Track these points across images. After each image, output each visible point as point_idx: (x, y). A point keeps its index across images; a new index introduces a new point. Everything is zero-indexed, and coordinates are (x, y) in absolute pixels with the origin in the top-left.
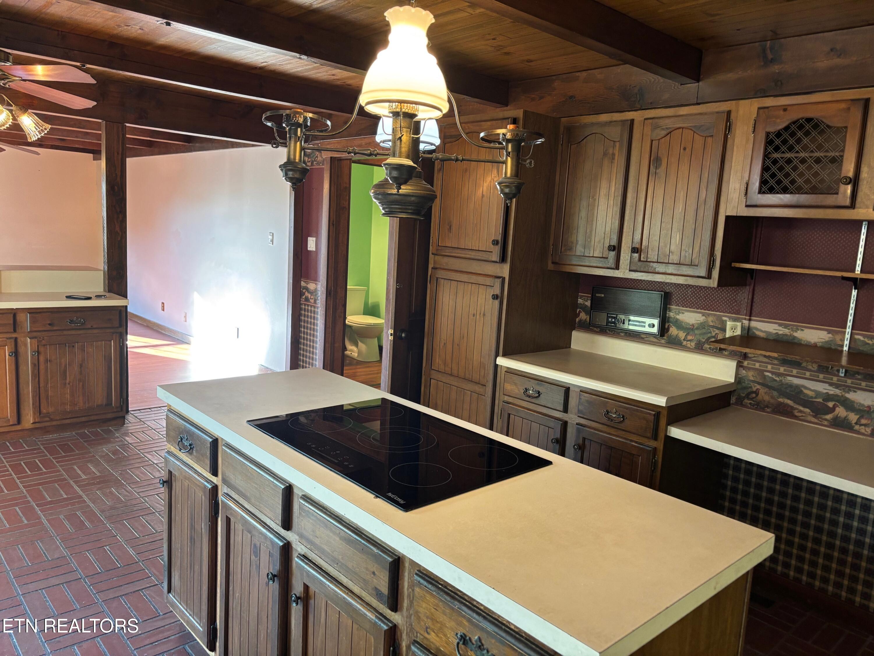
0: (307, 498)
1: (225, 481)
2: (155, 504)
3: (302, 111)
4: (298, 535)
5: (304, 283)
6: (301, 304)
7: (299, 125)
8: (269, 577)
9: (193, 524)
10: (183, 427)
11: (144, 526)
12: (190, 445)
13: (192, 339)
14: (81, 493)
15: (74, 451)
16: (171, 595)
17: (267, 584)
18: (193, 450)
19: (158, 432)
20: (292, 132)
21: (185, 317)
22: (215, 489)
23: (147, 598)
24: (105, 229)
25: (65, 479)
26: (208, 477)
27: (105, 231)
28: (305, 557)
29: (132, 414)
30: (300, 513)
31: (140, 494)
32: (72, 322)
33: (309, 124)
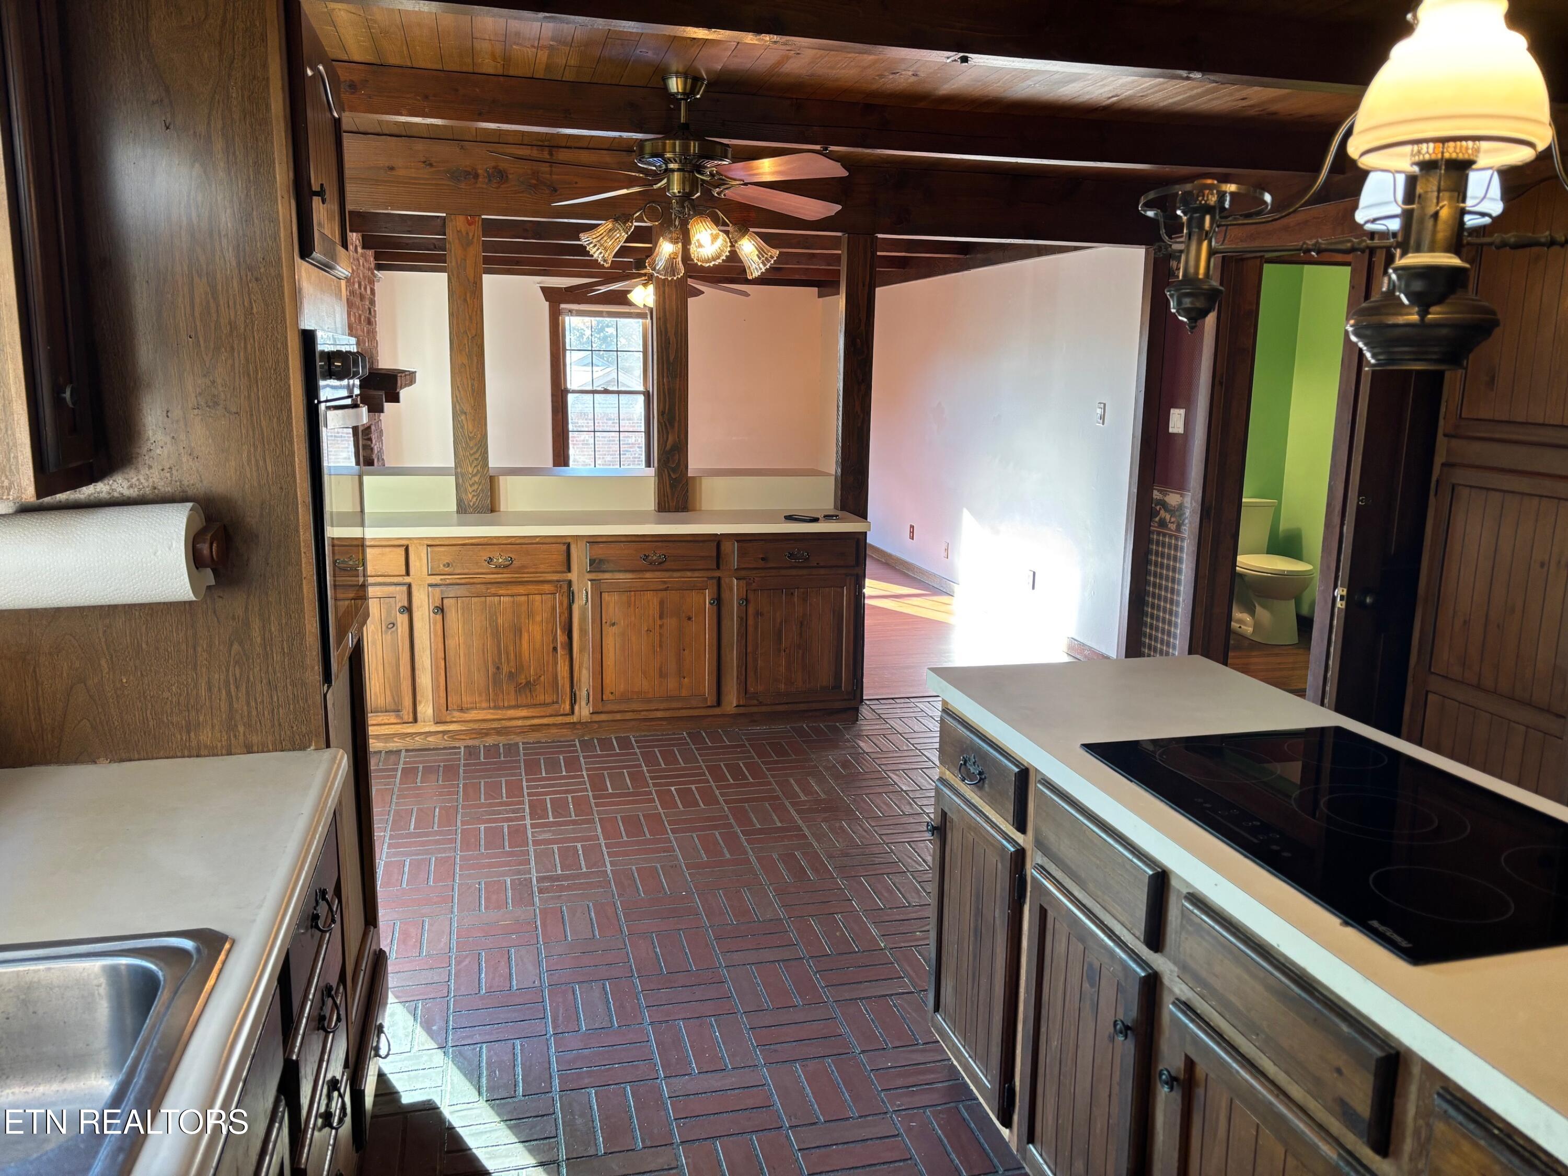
0: (1197, 900)
1: (1040, 844)
2: (905, 857)
3: (1215, 182)
4: (1175, 963)
5: (1158, 494)
6: (1150, 532)
7: (1209, 209)
8: (1118, 1027)
9: (980, 907)
10: (968, 742)
11: (891, 892)
12: (980, 773)
13: (957, 589)
14: (800, 822)
15: (791, 756)
16: (938, 1016)
17: (1112, 1039)
18: (984, 782)
19: (907, 739)
20: (1194, 223)
21: (947, 550)
22: (1020, 854)
23: (898, 1010)
24: (841, 409)
25: (778, 798)
26: (1007, 832)
27: (841, 413)
28: (1187, 1007)
29: (868, 705)
30: (1182, 927)
31: (883, 837)
32: (791, 555)
33: (1227, 205)
